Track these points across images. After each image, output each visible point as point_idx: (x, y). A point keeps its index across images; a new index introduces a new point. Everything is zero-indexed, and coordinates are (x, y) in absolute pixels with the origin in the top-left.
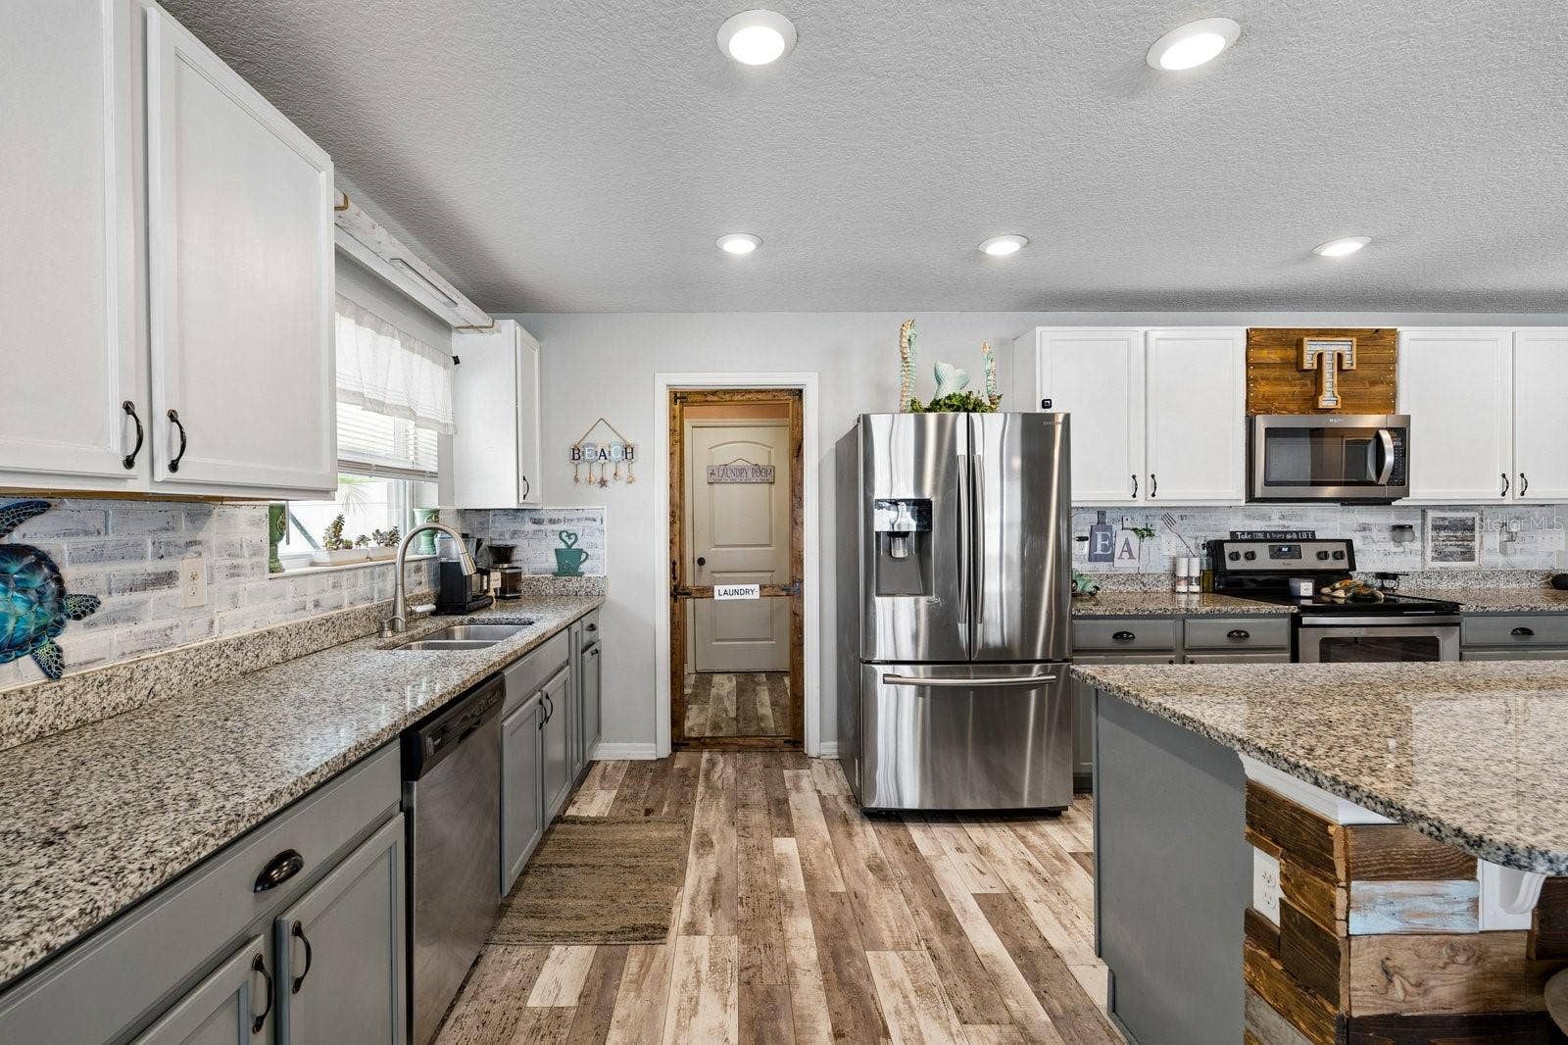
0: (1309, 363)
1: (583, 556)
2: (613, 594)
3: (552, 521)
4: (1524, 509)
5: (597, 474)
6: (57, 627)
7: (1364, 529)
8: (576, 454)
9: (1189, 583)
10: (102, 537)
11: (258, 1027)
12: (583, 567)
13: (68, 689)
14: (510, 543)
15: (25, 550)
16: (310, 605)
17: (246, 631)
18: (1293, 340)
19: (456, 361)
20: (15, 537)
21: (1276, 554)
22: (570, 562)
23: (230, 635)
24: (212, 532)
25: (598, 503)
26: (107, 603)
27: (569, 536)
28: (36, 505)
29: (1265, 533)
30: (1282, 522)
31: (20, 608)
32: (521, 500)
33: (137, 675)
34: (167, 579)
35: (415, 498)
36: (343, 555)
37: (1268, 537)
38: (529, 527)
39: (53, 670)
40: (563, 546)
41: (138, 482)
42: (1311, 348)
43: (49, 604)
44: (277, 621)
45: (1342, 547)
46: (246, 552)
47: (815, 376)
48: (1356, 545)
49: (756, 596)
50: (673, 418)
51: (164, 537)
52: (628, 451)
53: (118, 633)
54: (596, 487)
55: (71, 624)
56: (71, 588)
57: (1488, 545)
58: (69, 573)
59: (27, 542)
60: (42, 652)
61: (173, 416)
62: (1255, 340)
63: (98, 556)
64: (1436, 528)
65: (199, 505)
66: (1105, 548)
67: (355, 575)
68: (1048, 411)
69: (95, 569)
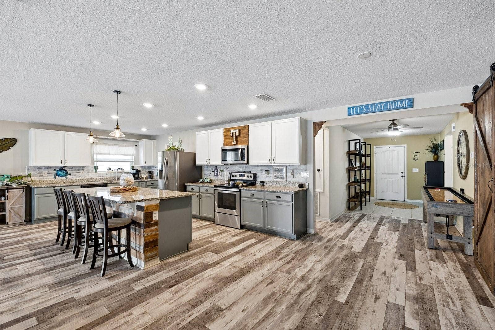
0: (231, 135)
6: (67, 175)
7: (261, 171)
15: (64, 170)
16: (102, 176)
17: (90, 178)
18: (229, 130)
19: (136, 146)
21: (240, 176)
23: (87, 178)
29: (241, 171)
30: (245, 169)
31: (64, 174)
33: (75, 180)
34: (80, 172)
39: (67, 178)
42: (232, 132)
44: (95, 177)
48: (257, 174)
51: (79, 169)
53: (73, 176)
56: (68, 173)
57: (288, 176)
61: (66, 160)
62: (225, 131)
64: (276, 171)
65: (84, 167)
66: (216, 174)
67: (112, 174)
69: (71, 171)
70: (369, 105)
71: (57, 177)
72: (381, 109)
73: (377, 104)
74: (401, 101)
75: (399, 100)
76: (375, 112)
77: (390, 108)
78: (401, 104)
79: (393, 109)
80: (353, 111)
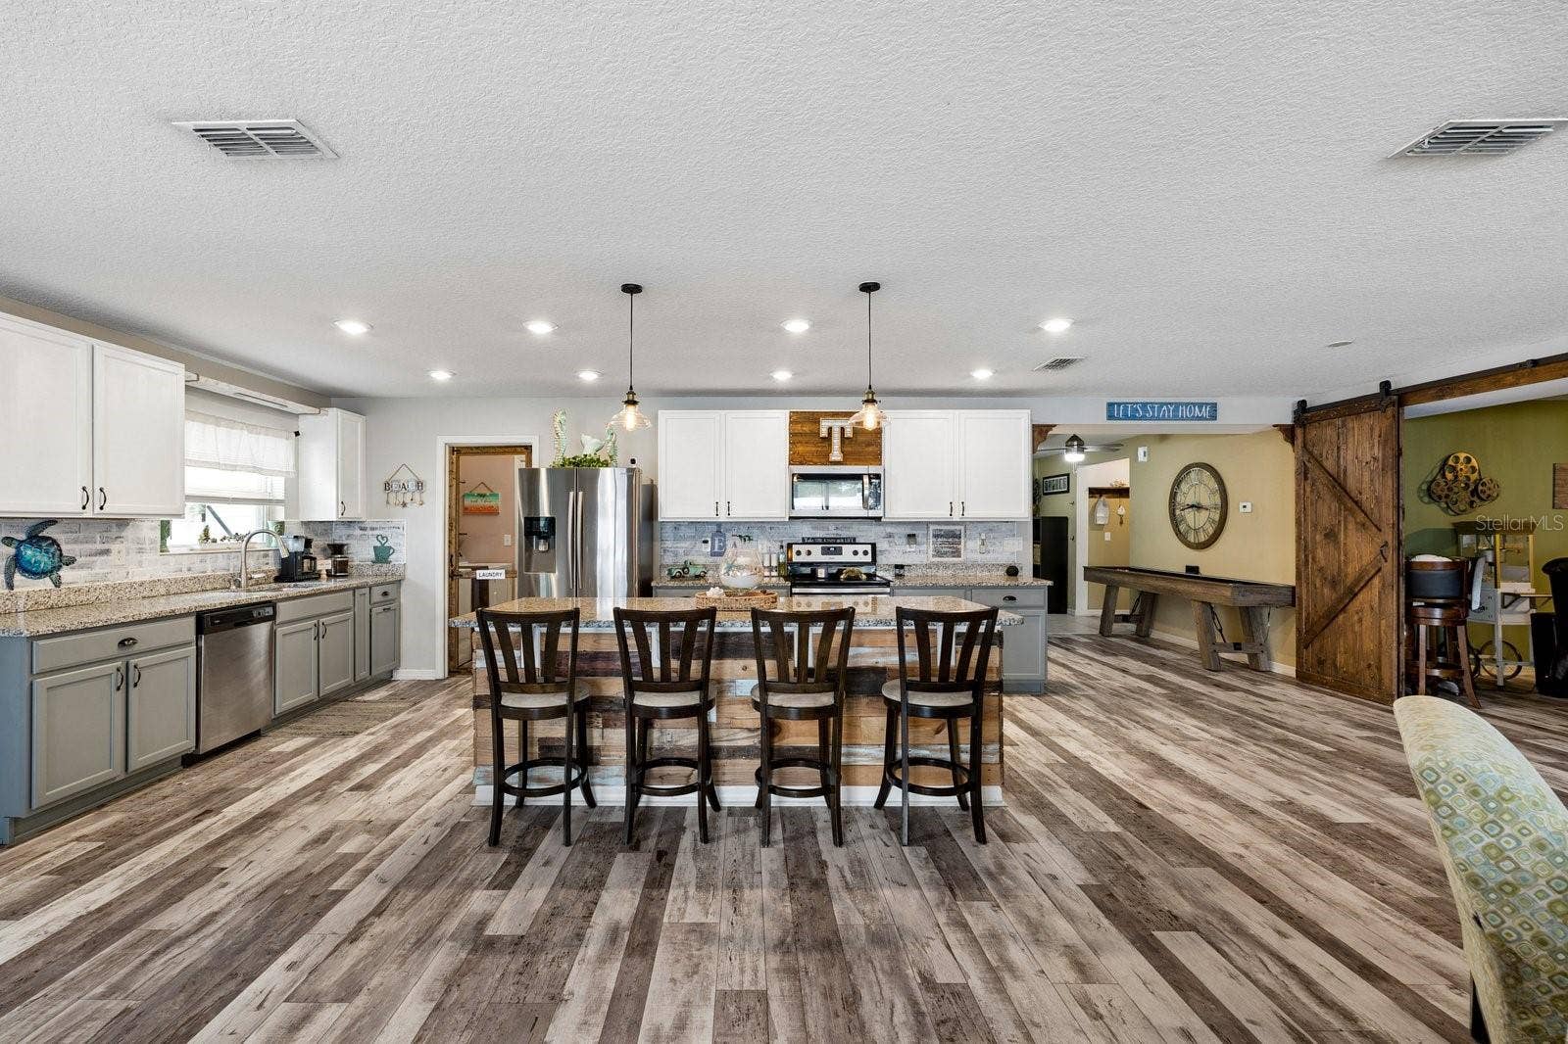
0: (824, 433)
1: (391, 551)
2: (409, 575)
3: (373, 529)
4: (995, 525)
5: (401, 499)
6: (59, 568)
7: (891, 537)
8: (387, 486)
9: (771, 571)
10: (78, 534)
11: (118, 689)
12: (391, 558)
13: (63, 591)
14: (345, 542)
15: (48, 538)
16: (185, 569)
17: (146, 578)
18: (814, 418)
19: (297, 434)
20: (44, 534)
21: (825, 552)
22: (382, 555)
23: (137, 579)
24: (129, 533)
25: (403, 518)
26: (79, 560)
27: (383, 538)
28: (52, 522)
29: (823, 539)
30: (835, 532)
31: (46, 559)
32: (340, 516)
33: (92, 590)
34: (107, 552)
35: (270, 515)
36: (209, 545)
37: (824, 541)
38: (358, 532)
39: (57, 583)
40: (378, 544)
41: (88, 514)
42: (825, 424)
43: (56, 560)
44: (164, 575)
45: (869, 548)
46: (147, 542)
47: (537, 438)
48: (879, 547)
49: (503, 577)
50: (451, 463)
51: (105, 534)
52: (420, 485)
53: (83, 573)
54: (400, 507)
55: (65, 567)
56: (64, 554)
57: (970, 549)
58: (64, 547)
59: (48, 535)
60: (53, 577)
61: (101, 490)
62: (797, 419)
63: (76, 541)
64: (936, 536)
65: (122, 522)
66: (720, 548)
67: (217, 557)
68: (634, 466)
69: (75, 546)
70: (1148, 403)
71: (18, 577)
72: (1169, 416)
73: (1162, 405)
74: (1200, 405)
75: (1196, 404)
76: (1158, 419)
77: (1182, 417)
78: (1201, 412)
79: (1187, 419)
80: (1119, 410)
